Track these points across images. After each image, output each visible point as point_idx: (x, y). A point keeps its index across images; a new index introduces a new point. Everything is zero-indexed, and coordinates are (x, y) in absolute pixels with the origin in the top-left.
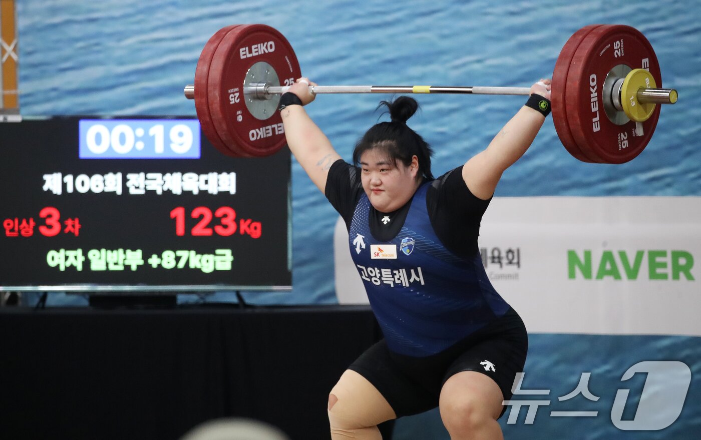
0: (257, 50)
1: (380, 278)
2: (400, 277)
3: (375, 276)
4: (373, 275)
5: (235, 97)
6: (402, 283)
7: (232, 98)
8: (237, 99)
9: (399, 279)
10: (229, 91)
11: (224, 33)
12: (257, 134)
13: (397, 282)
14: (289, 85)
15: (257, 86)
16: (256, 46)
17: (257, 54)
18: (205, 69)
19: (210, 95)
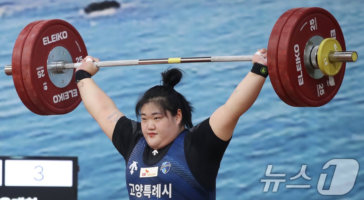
0: (55, 38)
1: (142, 193)
2: (156, 190)
3: (139, 191)
4: (137, 190)
5: (41, 73)
6: (156, 195)
7: (39, 73)
8: (43, 74)
9: (155, 192)
10: (37, 69)
11: (31, 28)
12: (59, 98)
13: (153, 194)
14: (79, 61)
15: (57, 64)
16: (54, 35)
17: (55, 41)
18: (19, 53)
19: (24, 73)
